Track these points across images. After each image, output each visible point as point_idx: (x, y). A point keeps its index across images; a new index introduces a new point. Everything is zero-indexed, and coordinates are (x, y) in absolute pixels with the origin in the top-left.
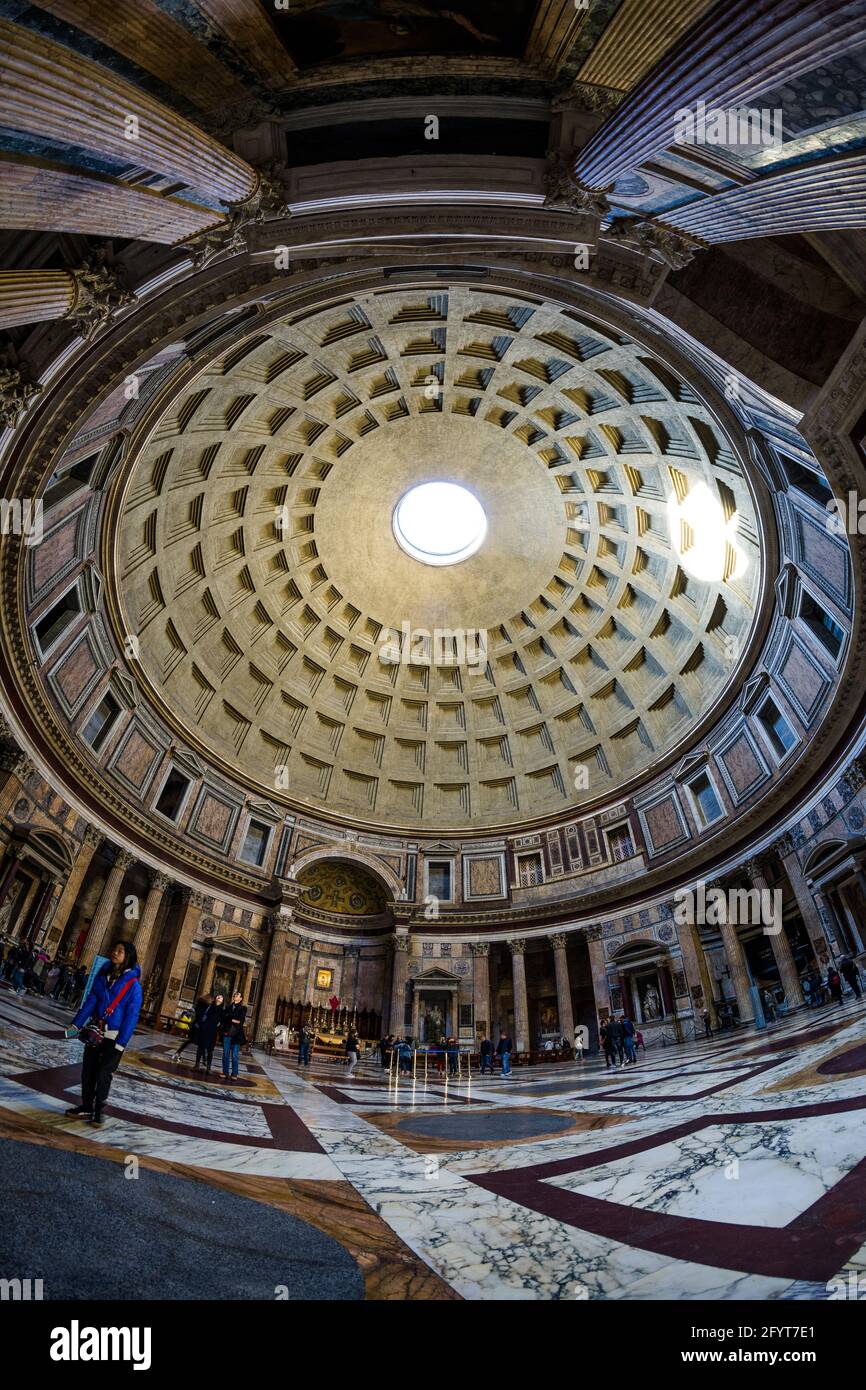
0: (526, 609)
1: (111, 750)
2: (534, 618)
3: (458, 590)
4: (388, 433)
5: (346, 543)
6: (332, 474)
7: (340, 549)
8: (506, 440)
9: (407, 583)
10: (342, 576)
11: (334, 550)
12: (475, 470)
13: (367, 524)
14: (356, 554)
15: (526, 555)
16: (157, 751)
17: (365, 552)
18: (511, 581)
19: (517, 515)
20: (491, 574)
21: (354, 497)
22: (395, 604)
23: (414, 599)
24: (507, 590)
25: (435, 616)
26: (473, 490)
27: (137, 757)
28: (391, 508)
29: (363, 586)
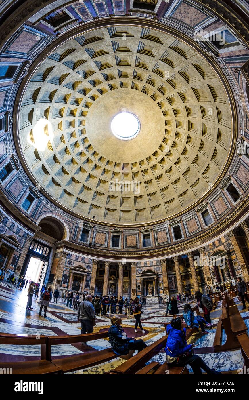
0: (109, 91)
1: (215, 216)
2: (107, 88)
3: (132, 105)
4: (122, 160)
5: (152, 140)
6: (141, 160)
7: (155, 140)
8: (96, 147)
9: (146, 116)
10: (161, 134)
11: (157, 141)
12: (108, 139)
13: (144, 139)
14: (153, 135)
15: (103, 108)
16: (221, 196)
17: (150, 133)
18: (111, 101)
19: (101, 122)
20: (118, 105)
21: (141, 149)
22: (153, 113)
23: (147, 110)
24: (114, 98)
25: (144, 101)
26: (111, 133)
27: (220, 205)
28: (135, 139)
29: (158, 126)
